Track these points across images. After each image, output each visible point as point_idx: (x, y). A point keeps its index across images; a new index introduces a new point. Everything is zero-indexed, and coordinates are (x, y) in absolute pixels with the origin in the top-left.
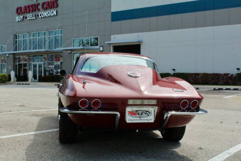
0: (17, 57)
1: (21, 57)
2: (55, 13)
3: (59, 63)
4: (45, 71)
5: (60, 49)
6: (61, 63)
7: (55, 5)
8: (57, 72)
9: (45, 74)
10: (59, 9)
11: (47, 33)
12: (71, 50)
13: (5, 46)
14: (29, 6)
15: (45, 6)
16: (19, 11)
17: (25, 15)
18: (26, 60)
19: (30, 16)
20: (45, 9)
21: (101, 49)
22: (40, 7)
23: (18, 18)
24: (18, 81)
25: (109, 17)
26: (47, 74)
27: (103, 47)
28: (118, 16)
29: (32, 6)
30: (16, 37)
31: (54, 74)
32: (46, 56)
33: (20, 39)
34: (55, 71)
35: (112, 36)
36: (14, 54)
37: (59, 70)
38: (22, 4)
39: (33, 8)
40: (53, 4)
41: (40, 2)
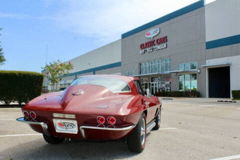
0: (141, 79)
1: (144, 79)
2: (165, 46)
3: (169, 83)
5: (168, 72)
6: (170, 83)
7: (165, 40)
8: (168, 90)
10: (168, 43)
11: (160, 61)
12: (177, 73)
13: (134, 71)
14: (148, 43)
15: (158, 42)
16: (142, 47)
17: (146, 49)
18: (146, 81)
19: (148, 49)
20: (159, 44)
21: (199, 71)
22: (155, 43)
23: (141, 51)
25: (204, 46)
26: (161, 91)
27: (200, 69)
28: (211, 45)
29: (150, 42)
30: (140, 64)
31: (166, 91)
32: (160, 78)
33: (143, 66)
34: (166, 88)
35: (207, 61)
36: (139, 77)
37: (169, 88)
38: (144, 42)
39: (151, 44)
40: (164, 40)
41: (156, 39)
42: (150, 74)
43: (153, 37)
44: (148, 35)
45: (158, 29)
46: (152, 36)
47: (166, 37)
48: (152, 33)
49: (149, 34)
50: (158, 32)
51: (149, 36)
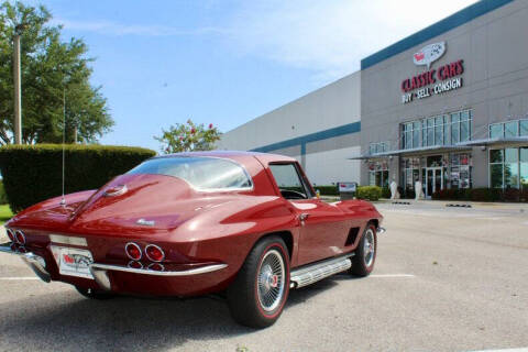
0: (405, 159)
1: (411, 159)
2: (458, 83)
3: (467, 168)
4: (446, 181)
5: (465, 143)
6: (470, 168)
7: (459, 69)
8: (465, 184)
9: (445, 186)
10: (465, 76)
12: (486, 144)
14: (420, 77)
15: (443, 73)
16: (407, 86)
17: (415, 92)
18: (417, 165)
19: (420, 92)
20: (444, 78)
22: (436, 76)
23: (405, 97)
24: (402, 197)
26: (449, 186)
29: (424, 76)
30: (403, 127)
31: (460, 186)
32: (446, 157)
33: (409, 130)
34: (461, 181)
36: (400, 155)
37: (467, 180)
38: (410, 75)
39: (425, 79)
40: (455, 69)
41: (437, 67)
42: (425, 148)
43: (432, 63)
44: (419, 58)
45: (442, 45)
46: (427, 61)
47: (461, 62)
48: (429, 54)
49: (422, 57)
50: (441, 51)
51: (420, 63)
